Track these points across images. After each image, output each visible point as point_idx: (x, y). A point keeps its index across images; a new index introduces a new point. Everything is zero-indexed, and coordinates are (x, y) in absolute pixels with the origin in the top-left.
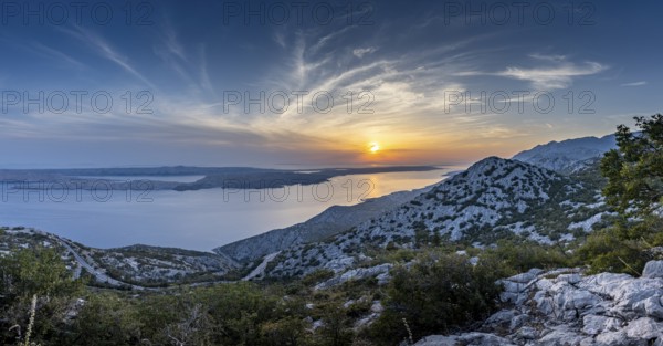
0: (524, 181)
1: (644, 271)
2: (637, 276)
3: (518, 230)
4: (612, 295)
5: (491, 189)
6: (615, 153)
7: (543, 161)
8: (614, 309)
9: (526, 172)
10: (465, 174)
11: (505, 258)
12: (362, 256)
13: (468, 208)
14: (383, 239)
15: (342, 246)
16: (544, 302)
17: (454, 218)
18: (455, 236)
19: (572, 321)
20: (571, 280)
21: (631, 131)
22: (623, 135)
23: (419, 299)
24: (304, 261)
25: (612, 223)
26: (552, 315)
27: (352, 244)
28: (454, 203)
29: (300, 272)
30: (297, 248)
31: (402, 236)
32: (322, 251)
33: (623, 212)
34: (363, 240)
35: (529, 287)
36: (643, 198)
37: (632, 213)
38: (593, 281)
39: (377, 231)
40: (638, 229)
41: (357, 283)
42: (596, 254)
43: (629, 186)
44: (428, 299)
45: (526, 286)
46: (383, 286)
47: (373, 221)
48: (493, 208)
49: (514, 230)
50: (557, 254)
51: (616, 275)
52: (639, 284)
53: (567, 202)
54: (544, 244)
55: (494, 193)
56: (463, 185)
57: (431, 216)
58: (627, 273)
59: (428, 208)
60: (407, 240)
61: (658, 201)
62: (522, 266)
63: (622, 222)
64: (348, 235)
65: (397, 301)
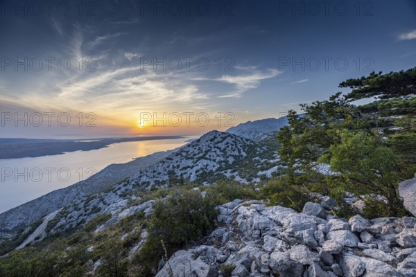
0: (232, 145)
1: (304, 209)
2: (299, 212)
3: (228, 174)
4: (282, 222)
5: (213, 150)
6: (287, 128)
7: (243, 133)
8: (283, 233)
9: (233, 139)
10: (199, 141)
11: (221, 192)
12: (134, 198)
13: (201, 161)
14: (148, 183)
15: (119, 192)
16: (242, 223)
17: (192, 167)
18: (193, 178)
19: (257, 238)
20: (258, 209)
21: (298, 114)
22: (292, 116)
23: (171, 223)
24: (86, 211)
25: (284, 173)
26: (246, 233)
27: (126, 190)
28: (192, 158)
29: (83, 221)
30: (79, 201)
31: (161, 180)
32: (102, 200)
33: (291, 166)
34: (134, 186)
35: (233, 212)
36: (305, 158)
37: (298, 168)
38: (271, 210)
39: (144, 179)
40: (301, 179)
41: (130, 218)
42: (273, 192)
43: (296, 150)
44: (176, 222)
45: (232, 211)
46: (149, 217)
47: (141, 173)
48: (214, 161)
49: (226, 174)
50: (250, 190)
51: (285, 208)
52: (300, 217)
53: (257, 158)
54: (243, 184)
55: (215, 152)
56: (197, 148)
57: (178, 166)
58: (293, 208)
59: (177, 162)
60: (164, 183)
61: (316, 161)
62: (230, 197)
63: (291, 172)
64: (123, 184)
65: (157, 227)
